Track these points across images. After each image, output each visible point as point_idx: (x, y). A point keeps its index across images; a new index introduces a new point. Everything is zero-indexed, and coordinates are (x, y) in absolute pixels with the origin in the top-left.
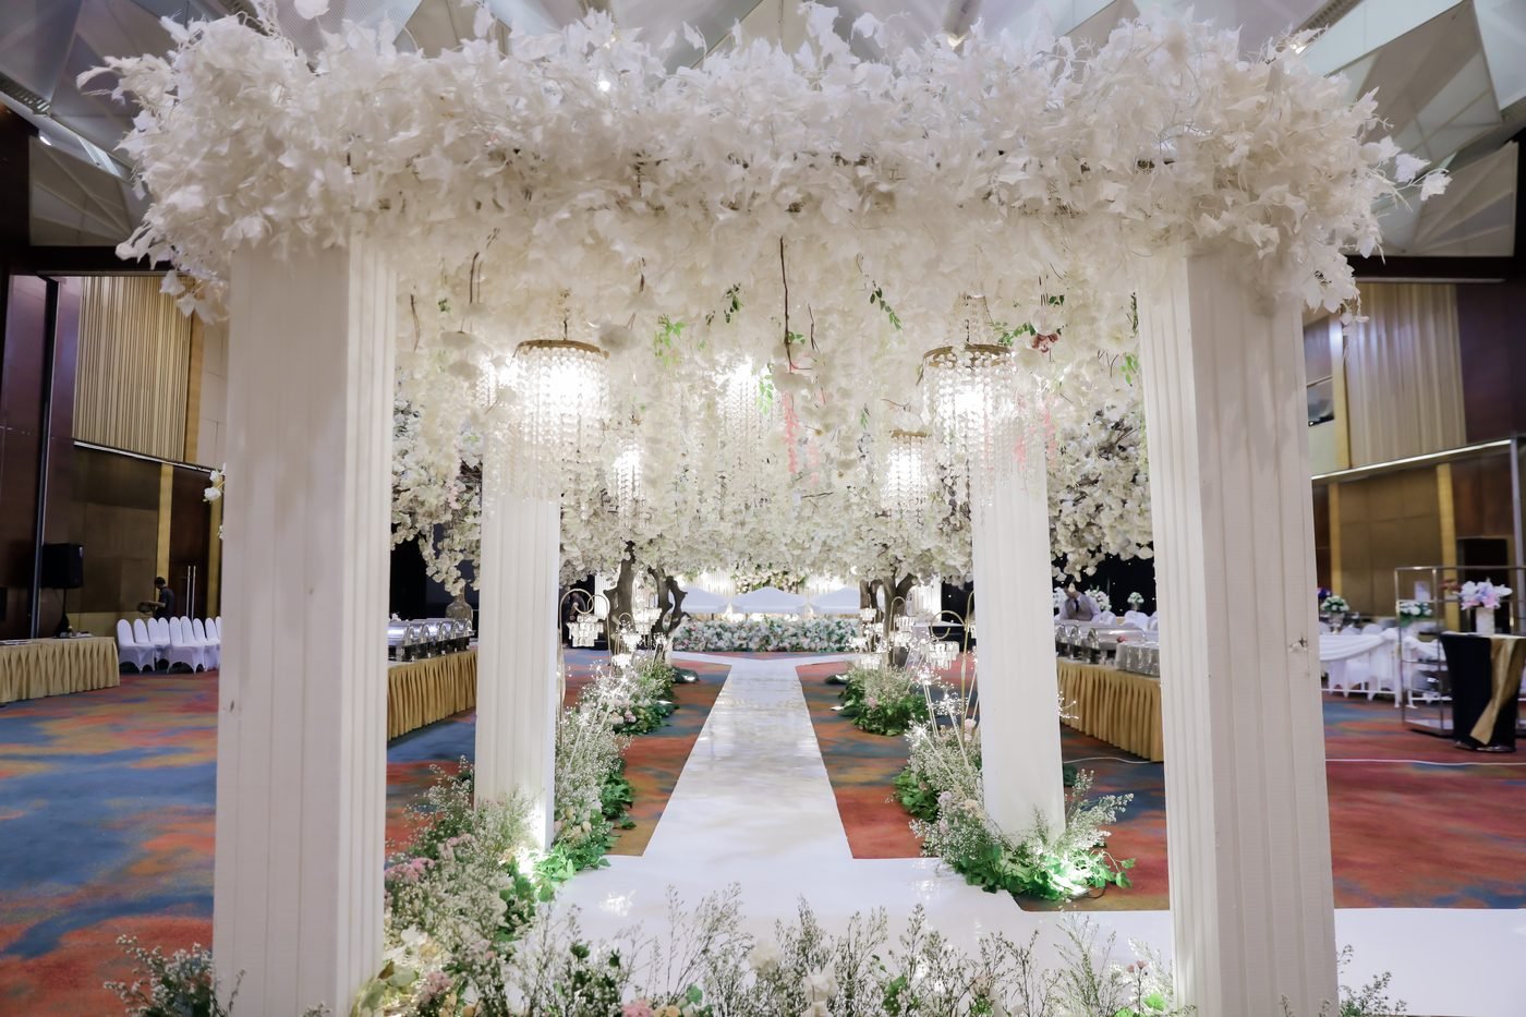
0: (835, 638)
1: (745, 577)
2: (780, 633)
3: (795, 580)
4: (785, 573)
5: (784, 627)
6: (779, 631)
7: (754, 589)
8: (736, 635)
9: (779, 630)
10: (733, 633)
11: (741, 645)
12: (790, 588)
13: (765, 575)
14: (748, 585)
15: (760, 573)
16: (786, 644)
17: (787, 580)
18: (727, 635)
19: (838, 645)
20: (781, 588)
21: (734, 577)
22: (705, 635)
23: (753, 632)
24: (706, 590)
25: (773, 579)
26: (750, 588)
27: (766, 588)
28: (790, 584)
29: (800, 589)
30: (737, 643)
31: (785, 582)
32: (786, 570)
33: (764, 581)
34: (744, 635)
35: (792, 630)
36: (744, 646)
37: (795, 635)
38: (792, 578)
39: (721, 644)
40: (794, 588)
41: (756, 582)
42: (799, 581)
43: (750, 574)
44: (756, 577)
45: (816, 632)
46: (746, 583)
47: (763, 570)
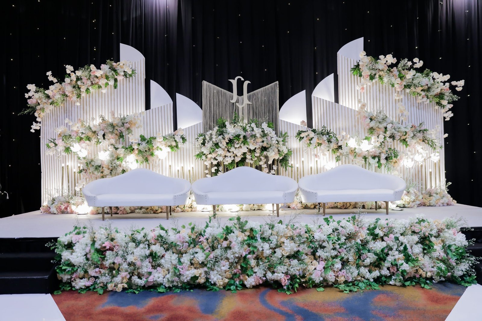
0: (370, 258)
1: (213, 155)
2: (268, 252)
3: (277, 157)
4: (264, 149)
5: (274, 239)
6: (266, 248)
7: (226, 169)
8: (186, 259)
9: (266, 246)
10: (180, 253)
11: (195, 278)
12: (270, 168)
13: (239, 151)
14: (218, 165)
15: (232, 149)
16: (280, 275)
17: (267, 157)
18: (170, 258)
19: (376, 273)
20: (259, 168)
21: (200, 155)
22: (130, 258)
23: (218, 252)
25: (248, 156)
26: (221, 168)
27: (241, 168)
28: (270, 162)
29: (281, 169)
30: (188, 274)
31: (264, 160)
32: (265, 144)
33: (237, 159)
34: (200, 257)
35: (289, 247)
36: (202, 280)
37: (295, 255)
38: (273, 155)
39: (158, 276)
40: (275, 167)
41: (228, 161)
42: (281, 158)
43: (220, 151)
44: (228, 154)
45: (334, 249)
46: (215, 162)
47: (236, 146)
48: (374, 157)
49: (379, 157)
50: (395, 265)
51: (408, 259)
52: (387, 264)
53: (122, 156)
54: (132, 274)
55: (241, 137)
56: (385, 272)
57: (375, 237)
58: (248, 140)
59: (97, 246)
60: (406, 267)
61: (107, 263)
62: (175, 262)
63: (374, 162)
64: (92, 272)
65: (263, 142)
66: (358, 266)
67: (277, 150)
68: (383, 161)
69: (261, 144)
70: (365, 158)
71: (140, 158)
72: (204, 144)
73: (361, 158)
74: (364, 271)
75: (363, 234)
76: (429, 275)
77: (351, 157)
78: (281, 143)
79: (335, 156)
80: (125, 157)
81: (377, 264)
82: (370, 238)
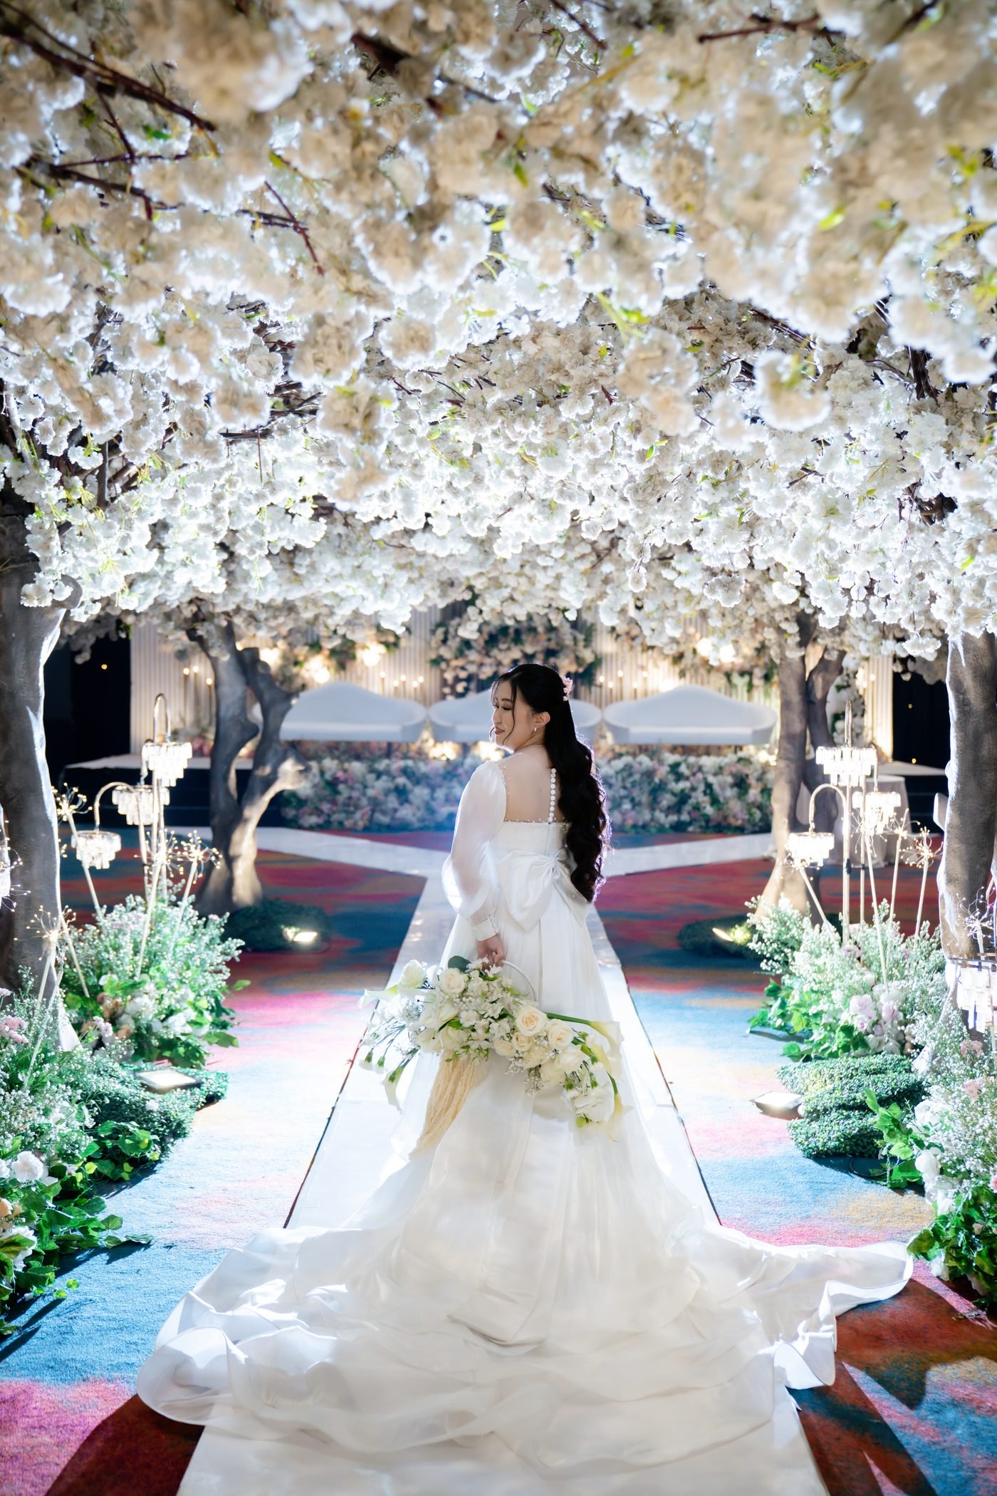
0: (666, 800)
1: (461, 662)
7: (483, 687)
10: (433, 789)
14: (469, 679)
18: (420, 793)
19: (673, 818)
21: (437, 661)
22: (370, 792)
24: (376, 689)
26: (473, 685)
32: (553, 645)
39: (406, 813)
41: (487, 672)
42: (581, 670)
43: (473, 656)
44: (487, 661)
45: (624, 788)
46: (463, 675)
47: (503, 646)
48: (742, 674)
49: (750, 674)
50: (697, 808)
51: (715, 801)
52: (687, 808)
53: (301, 658)
54: (373, 811)
55: (511, 631)
56: (685, 817)
57: (679, 777)
58: (524, 637)
59: (328, 776)
60: (709, 810)
61: (341, 799)
62: (427, 798)
63: (740, 682)
64: (326, 807)
65: (549, 640)
66: (653, 809)
67: (572, 656)
68: (757, 681)
69: (546, 644)
70: (728, 675)
71: (333, 663)
72: (444, 641)
73: (722, 676)
74: (660, 816)
75: (663, 771)
76: (739, 822)
77: (702, 671)
78: (581, 644)
79: (677, 669)
80: (306, 659)
81: (677, 808)
82: (671, 777)
